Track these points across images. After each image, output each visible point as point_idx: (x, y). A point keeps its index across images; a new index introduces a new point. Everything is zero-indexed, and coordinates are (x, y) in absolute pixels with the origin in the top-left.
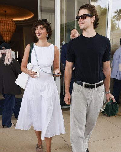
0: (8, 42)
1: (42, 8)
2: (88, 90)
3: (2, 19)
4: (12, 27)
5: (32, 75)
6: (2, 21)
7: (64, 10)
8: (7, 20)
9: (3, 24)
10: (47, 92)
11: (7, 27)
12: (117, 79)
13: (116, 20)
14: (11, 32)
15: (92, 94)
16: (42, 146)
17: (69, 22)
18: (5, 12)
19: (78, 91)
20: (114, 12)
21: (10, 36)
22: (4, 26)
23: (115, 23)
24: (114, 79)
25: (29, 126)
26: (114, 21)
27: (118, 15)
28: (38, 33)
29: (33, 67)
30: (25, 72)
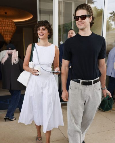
0: (8, 42)
1: (41, 10)
2: (85, 86)
3: (3, 21)
4: (13, 27)
5: (34, 73)
6: (3, 22)
7: (62, 11)
8: (7, 21)
9: (4, 25)
10: (48, 89)
11: (8, 27)
12: (112, 76)
13: (111, 20)
14: (11, 32)
15: (89, 90)
16: (41, 138)
17: (67, 23)
18: (6, 13)
19: (76, 89)
20: (110, 13)
21: (10, 36)
22: (5, 27)
23: (111, 24)
24: (109, 76)
25: (31, 120)
26: (110, 22)
27: (114, 16)
28: (40, 33)
29: (35, 65)
30: (27, 71)
